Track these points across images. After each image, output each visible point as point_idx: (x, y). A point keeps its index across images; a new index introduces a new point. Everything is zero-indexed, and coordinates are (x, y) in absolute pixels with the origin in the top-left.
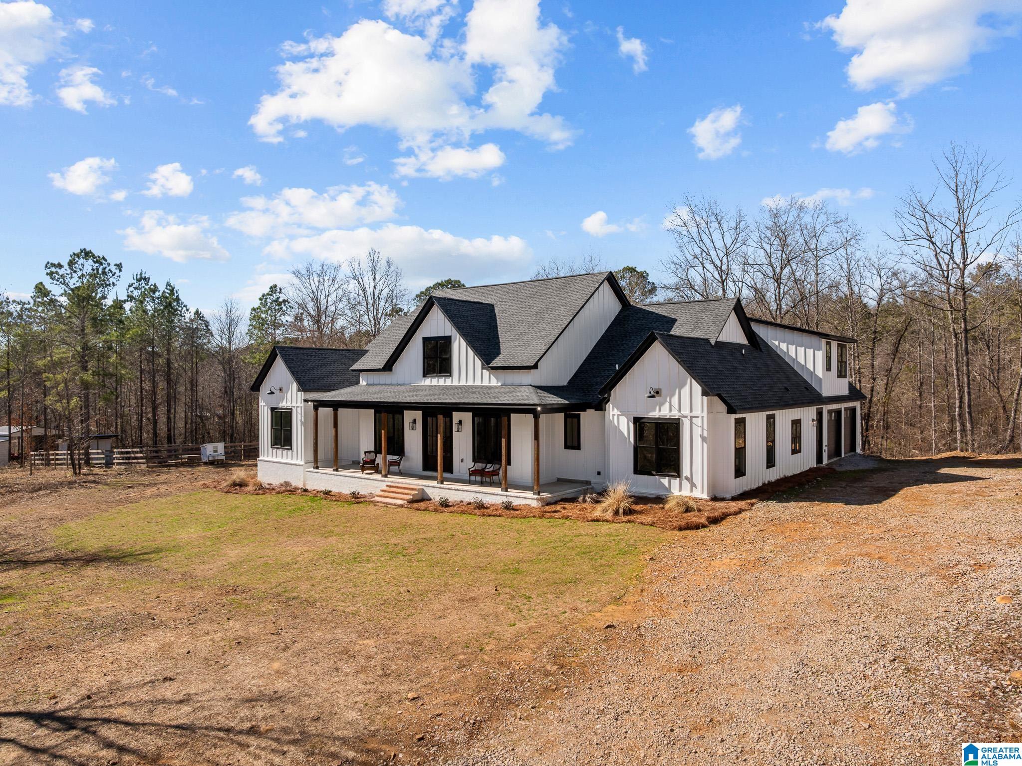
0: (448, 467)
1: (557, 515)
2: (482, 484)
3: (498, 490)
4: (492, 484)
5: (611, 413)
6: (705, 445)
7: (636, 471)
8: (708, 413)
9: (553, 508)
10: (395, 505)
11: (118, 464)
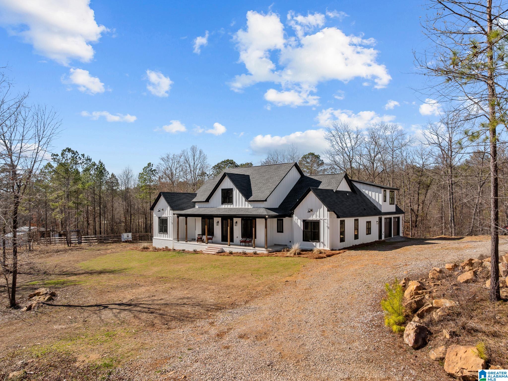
0: (232, 240)
1: (273, 256)
2: (245, 246)
3: (252, 248)
4: (249, 246)
5: (295, 218)
6: (329, 230)
7: (304, 240)
8: (330, 218)
9: (272, 253)
10: (211, 254)
11: (84, 242)
